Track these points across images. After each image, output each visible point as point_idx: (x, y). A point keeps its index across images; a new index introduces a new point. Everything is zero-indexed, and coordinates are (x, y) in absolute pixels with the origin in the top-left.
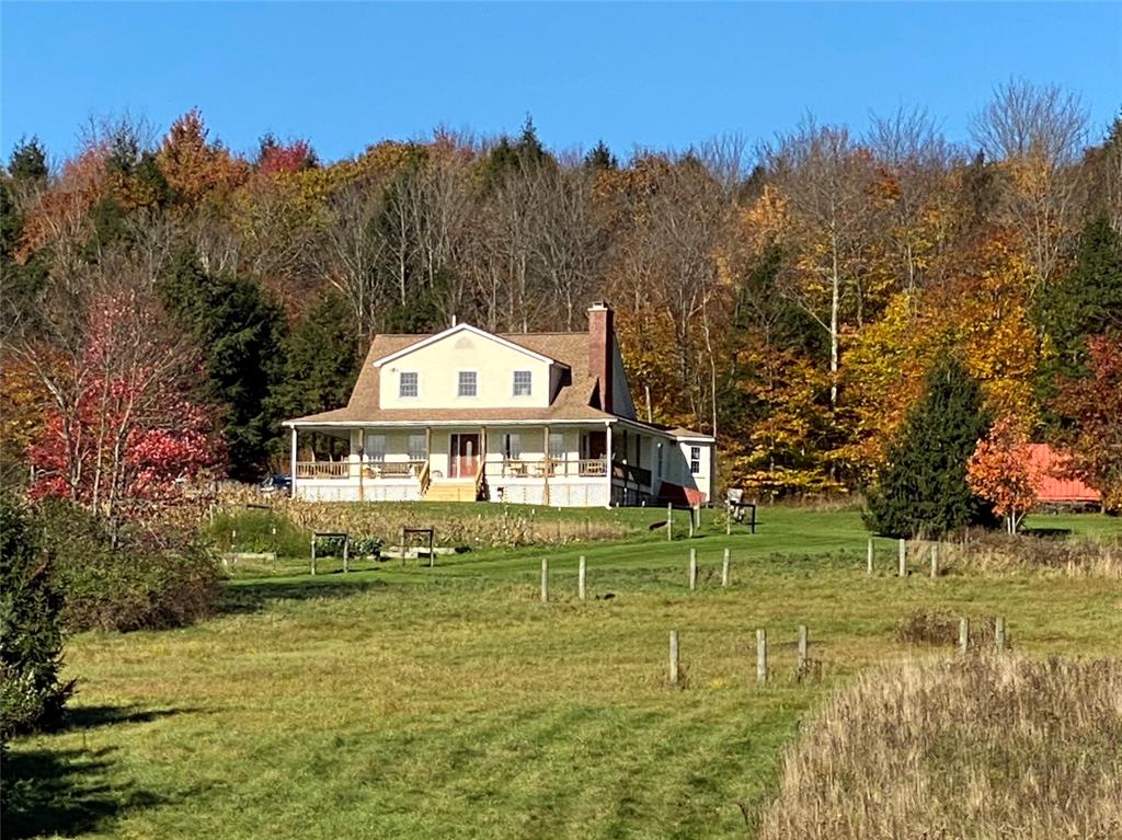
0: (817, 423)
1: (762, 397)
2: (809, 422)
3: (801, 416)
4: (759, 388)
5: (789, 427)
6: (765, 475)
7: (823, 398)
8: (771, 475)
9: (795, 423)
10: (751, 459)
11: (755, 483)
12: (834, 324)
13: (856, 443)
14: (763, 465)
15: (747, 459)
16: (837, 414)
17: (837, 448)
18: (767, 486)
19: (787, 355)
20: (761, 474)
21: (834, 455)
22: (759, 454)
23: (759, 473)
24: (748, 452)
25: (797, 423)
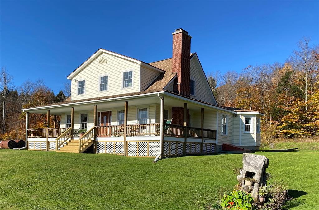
0: (302, 117)
1: (285, 110)
2: (299, 116)
3: (297, 115)
4: (284, 107)
5: (293, 117)
6: (286, 131)
7: (303, 109)
8: (288, 131)
9: (295, 116)
10: (281, 127)
11: (283, 133)
12: (306, 91)
13: (314, 122)
14: (285, 128)
15: (280, 127)
16: (308, 114)
17: (308, 123)
18: (286, 134)
19: (292, 98)
20: (285, 131)
21: (307, 125)
22: (284, 125)
23: (284, 130)
24: (280, 125)
25: (296, 117)
